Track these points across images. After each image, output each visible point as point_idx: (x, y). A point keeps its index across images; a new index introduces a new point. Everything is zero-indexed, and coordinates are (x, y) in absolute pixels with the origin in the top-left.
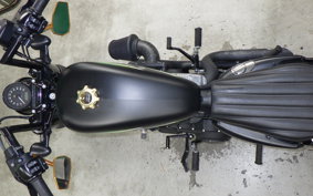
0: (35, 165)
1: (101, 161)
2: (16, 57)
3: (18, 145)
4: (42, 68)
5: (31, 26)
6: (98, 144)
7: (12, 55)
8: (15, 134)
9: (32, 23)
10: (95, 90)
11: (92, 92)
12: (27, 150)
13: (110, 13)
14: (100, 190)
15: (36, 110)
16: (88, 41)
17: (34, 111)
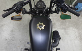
0: (18, 10)
1: (22, 27)
2: (53, 4)
3: (25, 5)
4: (50, 11)
5: (64, 8)
6: (27, 26)
7: (54, 3)
8: (29, 4)
9: (65, 8)
10: (43, 29)
11: (43, 28)
12: (23, 7)
13: (64, 29)
14: (14, 27)
15: (36, 10)
16: (56, 23)
17: (36, 9)
